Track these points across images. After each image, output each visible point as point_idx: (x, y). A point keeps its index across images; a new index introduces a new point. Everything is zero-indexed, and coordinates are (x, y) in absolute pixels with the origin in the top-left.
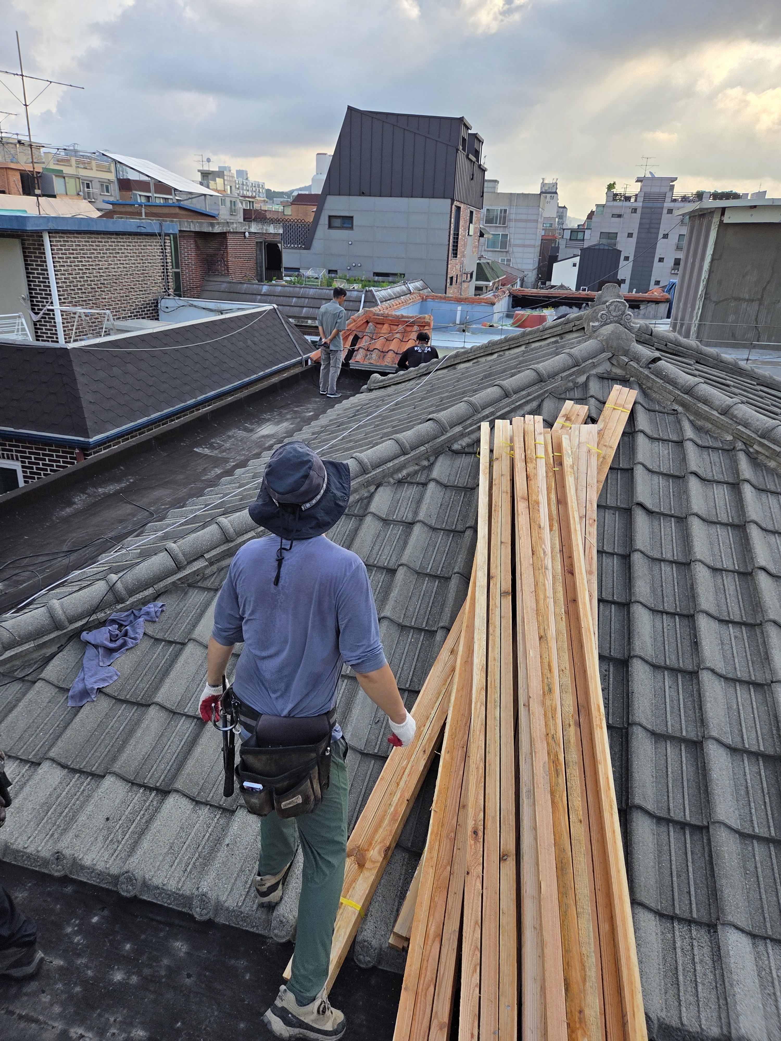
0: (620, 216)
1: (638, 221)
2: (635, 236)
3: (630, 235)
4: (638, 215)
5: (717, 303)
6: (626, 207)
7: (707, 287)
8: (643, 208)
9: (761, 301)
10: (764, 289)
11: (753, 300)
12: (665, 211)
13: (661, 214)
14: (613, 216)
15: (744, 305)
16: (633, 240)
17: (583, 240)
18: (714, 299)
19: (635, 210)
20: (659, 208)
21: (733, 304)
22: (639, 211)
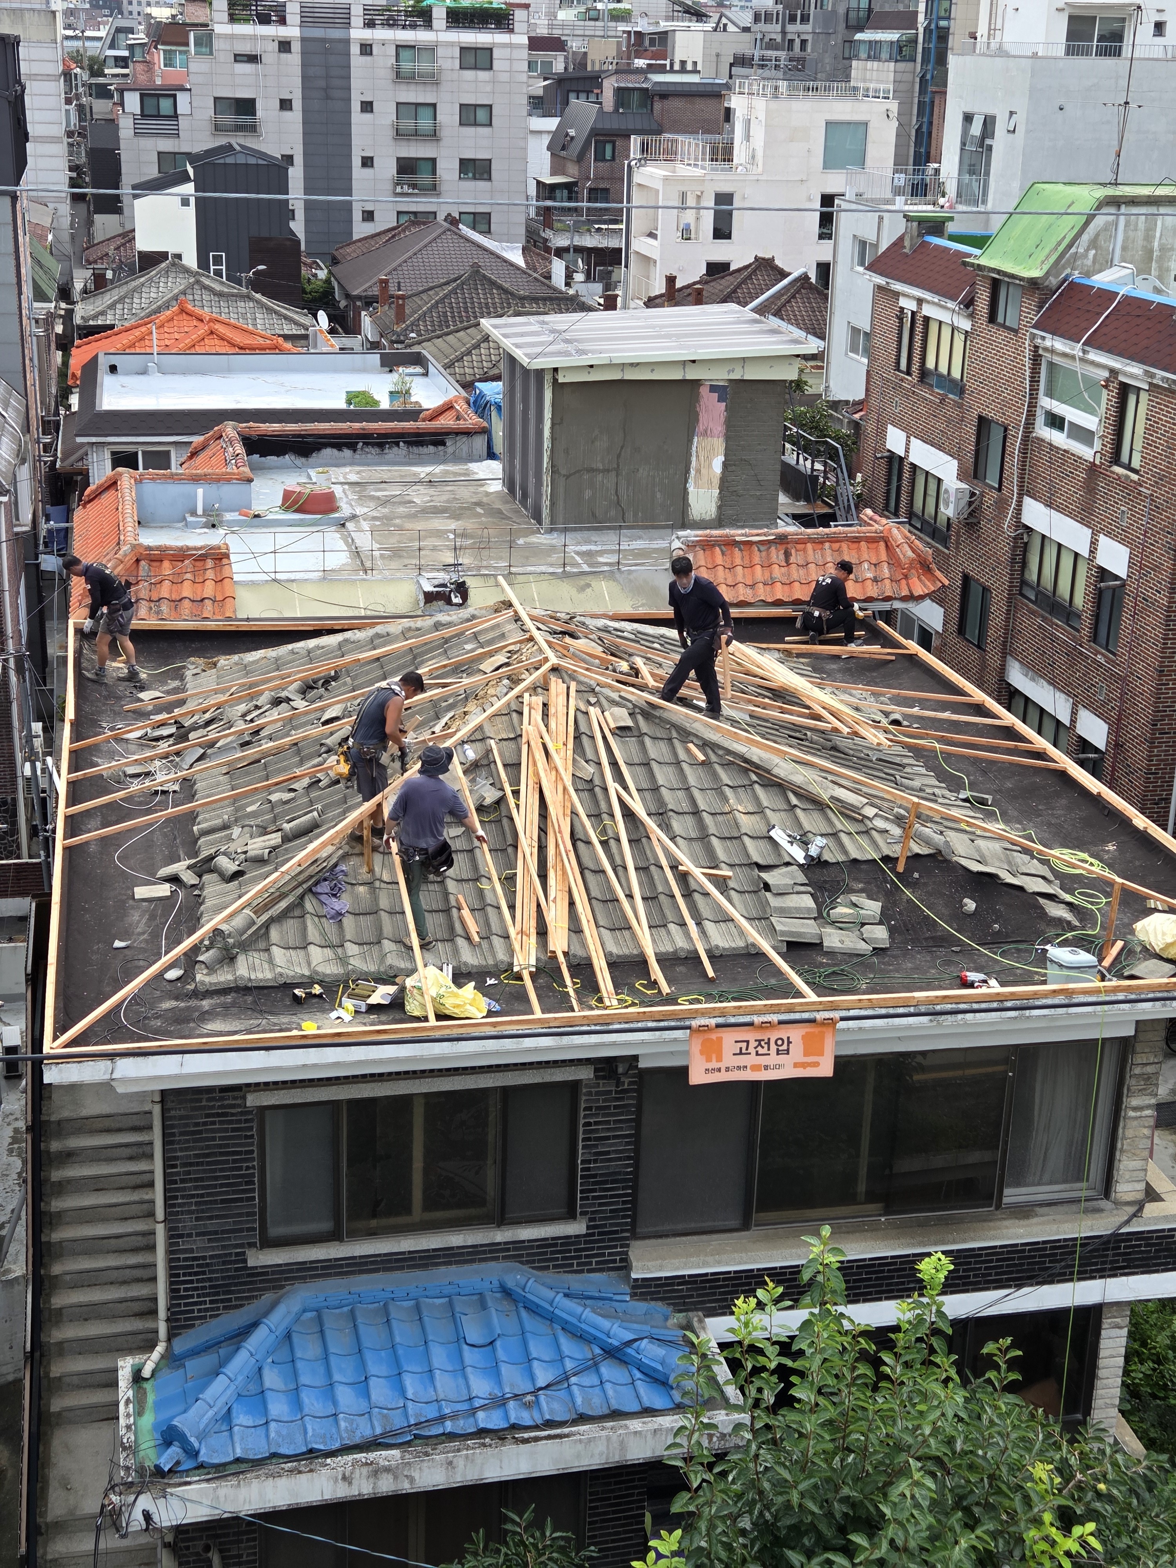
0: (253, 59)
1: (298, 71)
2: (297, 104)
3: (286, 105)
4: (294, 59)
5: (567, 477)
6: (264, 38)
7: (552, 458)
8: (303, 40)
9: (617, 470)
10: (619, 456)
11: (608, 471)
12: (355, 49)
13: (348, 54)
14: (238, 58)
15: (600, 477)
16: (296, 116)
17: (175, 116)
18: (564, 472)
19: (285, 46)
20: (340, 41)
21: (586, 477)
22: (296, 47)
